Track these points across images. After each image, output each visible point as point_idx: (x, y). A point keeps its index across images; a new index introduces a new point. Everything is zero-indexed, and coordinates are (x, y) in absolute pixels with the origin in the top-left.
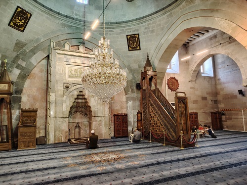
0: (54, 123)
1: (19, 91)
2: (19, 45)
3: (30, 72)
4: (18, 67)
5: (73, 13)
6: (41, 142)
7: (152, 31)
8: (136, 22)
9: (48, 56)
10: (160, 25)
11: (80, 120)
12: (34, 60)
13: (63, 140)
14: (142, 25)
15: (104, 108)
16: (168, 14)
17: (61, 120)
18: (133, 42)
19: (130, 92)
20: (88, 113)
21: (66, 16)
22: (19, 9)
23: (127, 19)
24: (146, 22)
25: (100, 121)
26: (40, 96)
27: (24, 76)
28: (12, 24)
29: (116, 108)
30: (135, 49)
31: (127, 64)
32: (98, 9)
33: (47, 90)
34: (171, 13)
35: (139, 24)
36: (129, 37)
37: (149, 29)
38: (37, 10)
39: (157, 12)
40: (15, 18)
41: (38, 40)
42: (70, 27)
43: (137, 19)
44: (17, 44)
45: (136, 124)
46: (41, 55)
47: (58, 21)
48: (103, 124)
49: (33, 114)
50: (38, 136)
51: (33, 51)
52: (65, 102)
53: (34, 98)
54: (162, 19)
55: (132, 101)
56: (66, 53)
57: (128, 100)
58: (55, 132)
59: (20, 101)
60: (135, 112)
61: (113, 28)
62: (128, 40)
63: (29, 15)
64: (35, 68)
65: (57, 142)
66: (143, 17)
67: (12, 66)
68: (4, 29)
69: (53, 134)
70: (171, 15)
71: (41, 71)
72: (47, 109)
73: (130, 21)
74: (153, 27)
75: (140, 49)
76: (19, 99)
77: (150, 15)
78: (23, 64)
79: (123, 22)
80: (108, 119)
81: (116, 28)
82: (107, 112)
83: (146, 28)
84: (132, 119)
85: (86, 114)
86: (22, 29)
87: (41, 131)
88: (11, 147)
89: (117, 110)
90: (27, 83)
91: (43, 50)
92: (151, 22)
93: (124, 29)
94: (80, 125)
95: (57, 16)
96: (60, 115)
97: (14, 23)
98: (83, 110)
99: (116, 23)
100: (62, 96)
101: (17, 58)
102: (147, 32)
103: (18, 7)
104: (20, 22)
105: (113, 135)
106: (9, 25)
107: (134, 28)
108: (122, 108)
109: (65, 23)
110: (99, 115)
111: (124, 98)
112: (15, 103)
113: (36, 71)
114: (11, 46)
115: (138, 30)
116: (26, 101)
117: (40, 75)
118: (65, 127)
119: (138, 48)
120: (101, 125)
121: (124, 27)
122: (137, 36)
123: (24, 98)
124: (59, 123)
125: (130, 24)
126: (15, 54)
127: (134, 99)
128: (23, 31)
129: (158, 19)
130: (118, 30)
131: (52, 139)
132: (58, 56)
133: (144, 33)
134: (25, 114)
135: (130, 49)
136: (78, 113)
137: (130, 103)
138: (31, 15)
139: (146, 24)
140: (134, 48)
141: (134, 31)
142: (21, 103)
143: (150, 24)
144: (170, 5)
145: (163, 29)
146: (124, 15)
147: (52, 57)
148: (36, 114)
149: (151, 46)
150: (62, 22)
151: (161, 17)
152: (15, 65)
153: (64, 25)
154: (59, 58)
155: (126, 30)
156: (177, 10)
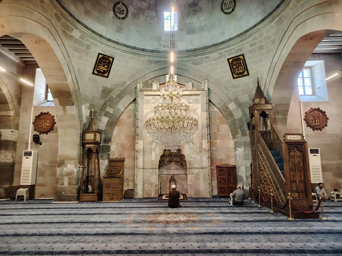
0: (142, 174)
1: (108, 140)
2: (106, 92)
3: (118, 119)
4: (107, 114)
5: (160, 45)
6: (129, 196)
7: (261, 48)
8: (238, 39)
9: (135, 100)
10: (269, 37)
11: (175, 172)
12: (121, 106)
13: (153, 195)
14: (246, 41)
15: (201, 158)
16: (276, 20)
17: (151, 171)
18: (238, 66)
19: (239, 135)
20: (184, 164)
21: (152, 51)
22: (100, 56)
23: (226, 37)
24: (250, 36)
25: (197, 174)
26: (128, 144)
27: (112, 124)
28: (96, 72)
29: (220, 157)
30: (241, 75)
31: (233, 97)
32: (190, 34)
33: (134, 137)
34: (280, 18)
35: (242, 41)
36: (230, 61)
37: (256, 45)
38: (118, 52)
39: (263, 20)
40: (98, 65)
41: (124, 83)
42: (157, 62)
43: (239, 35)
44: (103, 91)
45: (250, 180)
46: (127, 99)
47: (142, 59)
48: (201, 177)
49: (120, 164)
50: (126, 188)
51: (120, 96)
52: (155, 150)
53: (123, 147)
54: (270, 29)
55: (243, 148)
56: (154, 93)
57: (237, 145)
58: (143, 185)
59: (109, 151)
60: (248, 163)
61: (209, 53)
62: (231, 65)
63: (111, 59)
64: (123, 114)
65: (145, 196)
66: (247, 31)
67: (100, 115)
68: (89, 79)
69: (141, 187)
70: (281, 21)
71: (130, 117)
72: (135, 158)
73: (230, 39)
74: (261, 41)
75: (248, 74)
76: (108, 149)
77: (255, 26)
78: (111, 111)
79: (222, 43)
80: (207, 172)
81: (213, 52)
82: (206, 162)
83: (251, 45)
84: (243, 172)
85: (182, 164)
86: (106, 75)
87: (130, 183)
88: (96, 198)
89: (221, 160)
90: (116, 131)
91: (130, 93)
92: (256, 35)
93: (223, 51)
94: (176, 178)
95: (141, 53)
96: (148, 165)
97: (98, 71)
98: (178, 159)
99: (214, 45)
100: (151, 143)
101: (105, 105)
102: (254, 49)
103: (99, 54)
104: (103, 68)
105: (216, 193)
106: (93, 73)
107: (236, 47)
108: (228, 157)
109: (151, 58)
110: (195, 166)
111: (231, 143)
112: (103, 152)
113: (124, 117)
114: (98, 94)
115: (241, 50)
116: (115, 150)
117: (128, 121)
118: (154, 179)
119: (246, 73)
120: (199, 179)
121: (224, 48)
122: (241, 57)
123: (113, 147)
124: (147, 174)
125: (231, 43)
126: (102, 102)
127: (245, 145)
128: (108, 77)
129: (264, 30)
130: (215, 55)
131: (140, 193)
132: (146, 98)
133: (250, 51)
134: (113, 164)
135: (235, 76)
136: (173, 164)
137: (240, 150)
138: (113, 59)
139: (250, 39)
140: (240, 73)
141: (237, 51)
142: (111, 153)
143: (255, 38)
144: (278, 6)
145: (274, 42)
146: (223, 33)
147: (139, 100)
148: (123, 165)
149: (263, 69)
150: (147, 59)
151: (268, 27)
152: (104, 113)
153: (150, 62)
154: (147, 100)
155: (226, 52)
156: (287, 12)
